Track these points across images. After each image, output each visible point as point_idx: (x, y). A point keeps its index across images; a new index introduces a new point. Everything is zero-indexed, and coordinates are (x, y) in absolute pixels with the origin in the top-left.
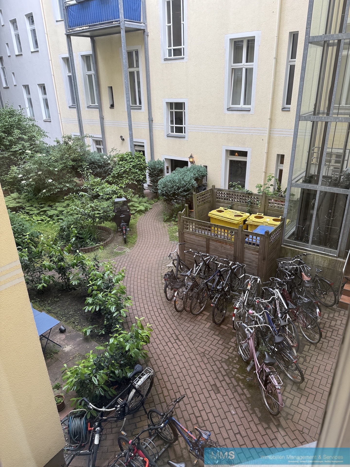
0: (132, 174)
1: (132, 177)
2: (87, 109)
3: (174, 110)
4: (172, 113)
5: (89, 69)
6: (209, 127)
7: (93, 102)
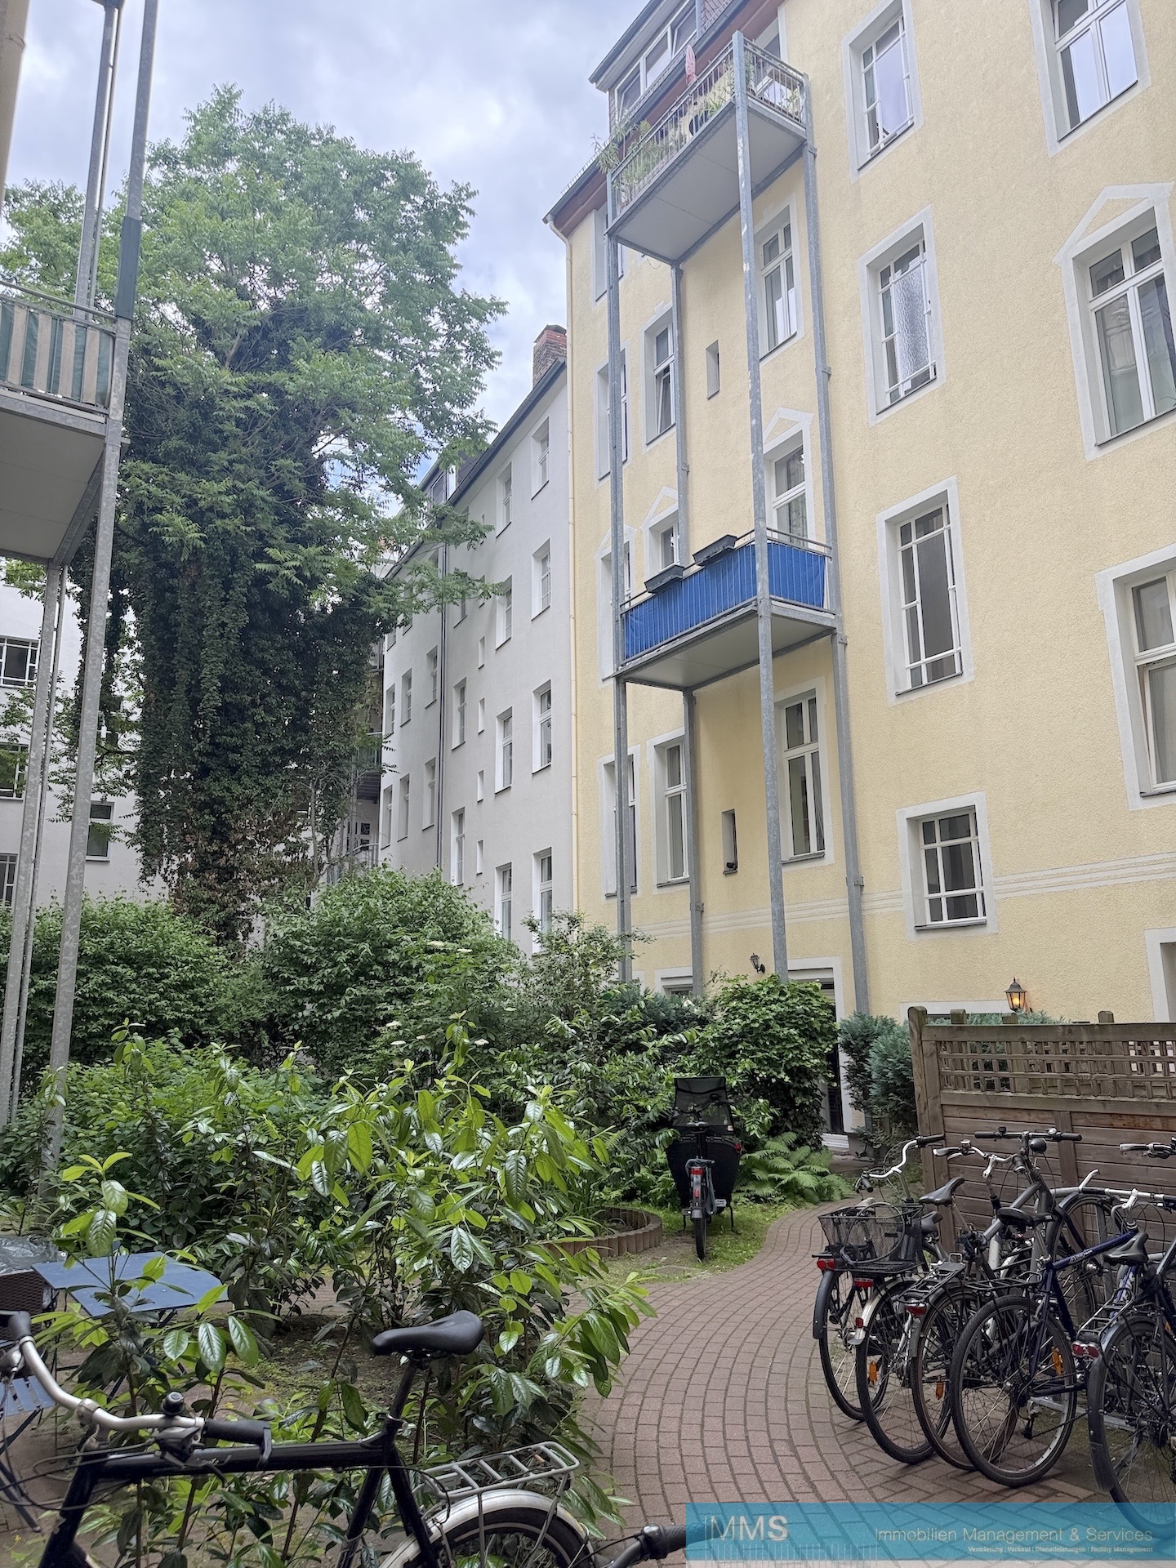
0: (771, 1043)
1: (773, 1054)
2: (656, 891)
3: (939, 845)
4: (931, 855)
5: (674, 780)
6: (1076, 869)
7: (677, 869)
